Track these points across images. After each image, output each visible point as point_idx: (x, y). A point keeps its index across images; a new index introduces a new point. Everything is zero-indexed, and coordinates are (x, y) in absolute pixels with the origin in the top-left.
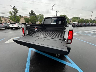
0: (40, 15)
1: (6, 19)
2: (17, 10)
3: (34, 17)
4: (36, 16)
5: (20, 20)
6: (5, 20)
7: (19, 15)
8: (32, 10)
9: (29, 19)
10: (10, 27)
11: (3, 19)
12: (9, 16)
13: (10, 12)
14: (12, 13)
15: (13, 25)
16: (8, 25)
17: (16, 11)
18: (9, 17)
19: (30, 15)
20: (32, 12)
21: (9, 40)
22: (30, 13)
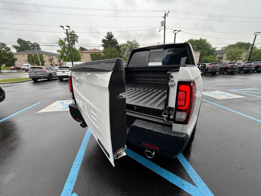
0: (131, 43)
1: (51, 57)
2: (75, 35)
3: (113, 49)
4: (118, 48)
5: (80, 57)
6: (51, 60)
7: (79, 47)
8: (108, 33)
9: (100, 55)
10: (58, 77)
11: (46, 58)
12: (58, 51)
13: (61, 41)
14: (64, 44)
15: (64, 72)
16: (54, 71)
17: (72, 37)
18: (59, 53)
19: (103, 46)
20: (110, 37)
21: (50, 106)
22: (104, 41)
